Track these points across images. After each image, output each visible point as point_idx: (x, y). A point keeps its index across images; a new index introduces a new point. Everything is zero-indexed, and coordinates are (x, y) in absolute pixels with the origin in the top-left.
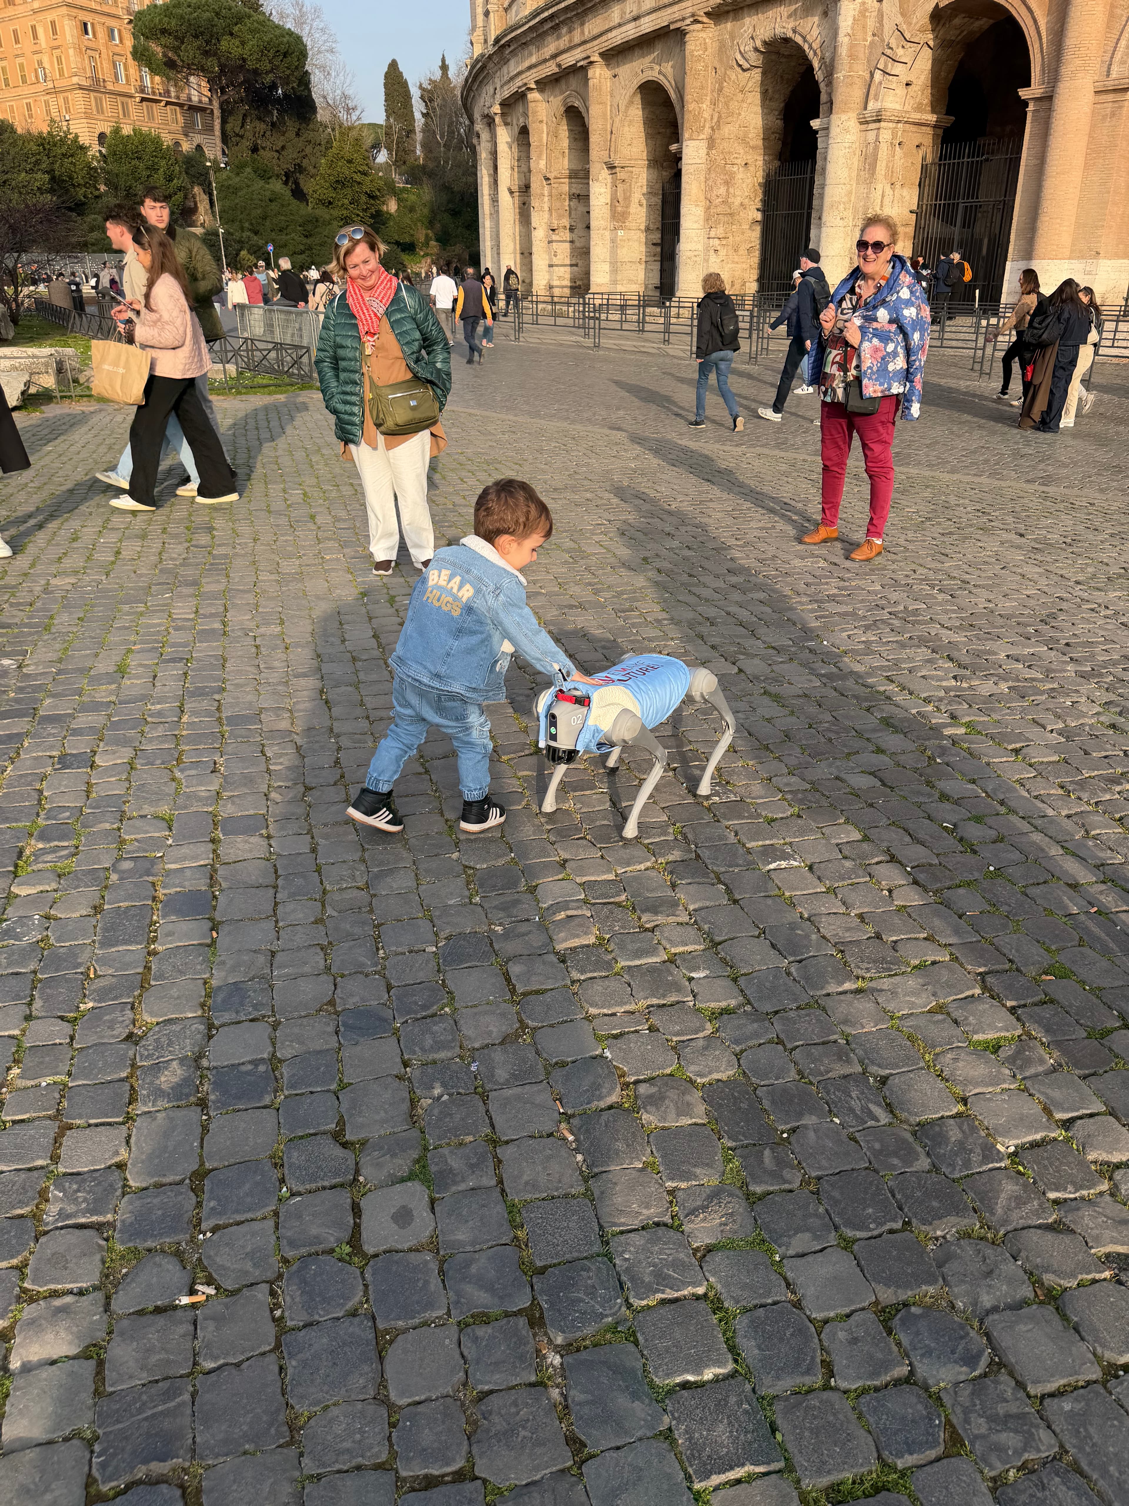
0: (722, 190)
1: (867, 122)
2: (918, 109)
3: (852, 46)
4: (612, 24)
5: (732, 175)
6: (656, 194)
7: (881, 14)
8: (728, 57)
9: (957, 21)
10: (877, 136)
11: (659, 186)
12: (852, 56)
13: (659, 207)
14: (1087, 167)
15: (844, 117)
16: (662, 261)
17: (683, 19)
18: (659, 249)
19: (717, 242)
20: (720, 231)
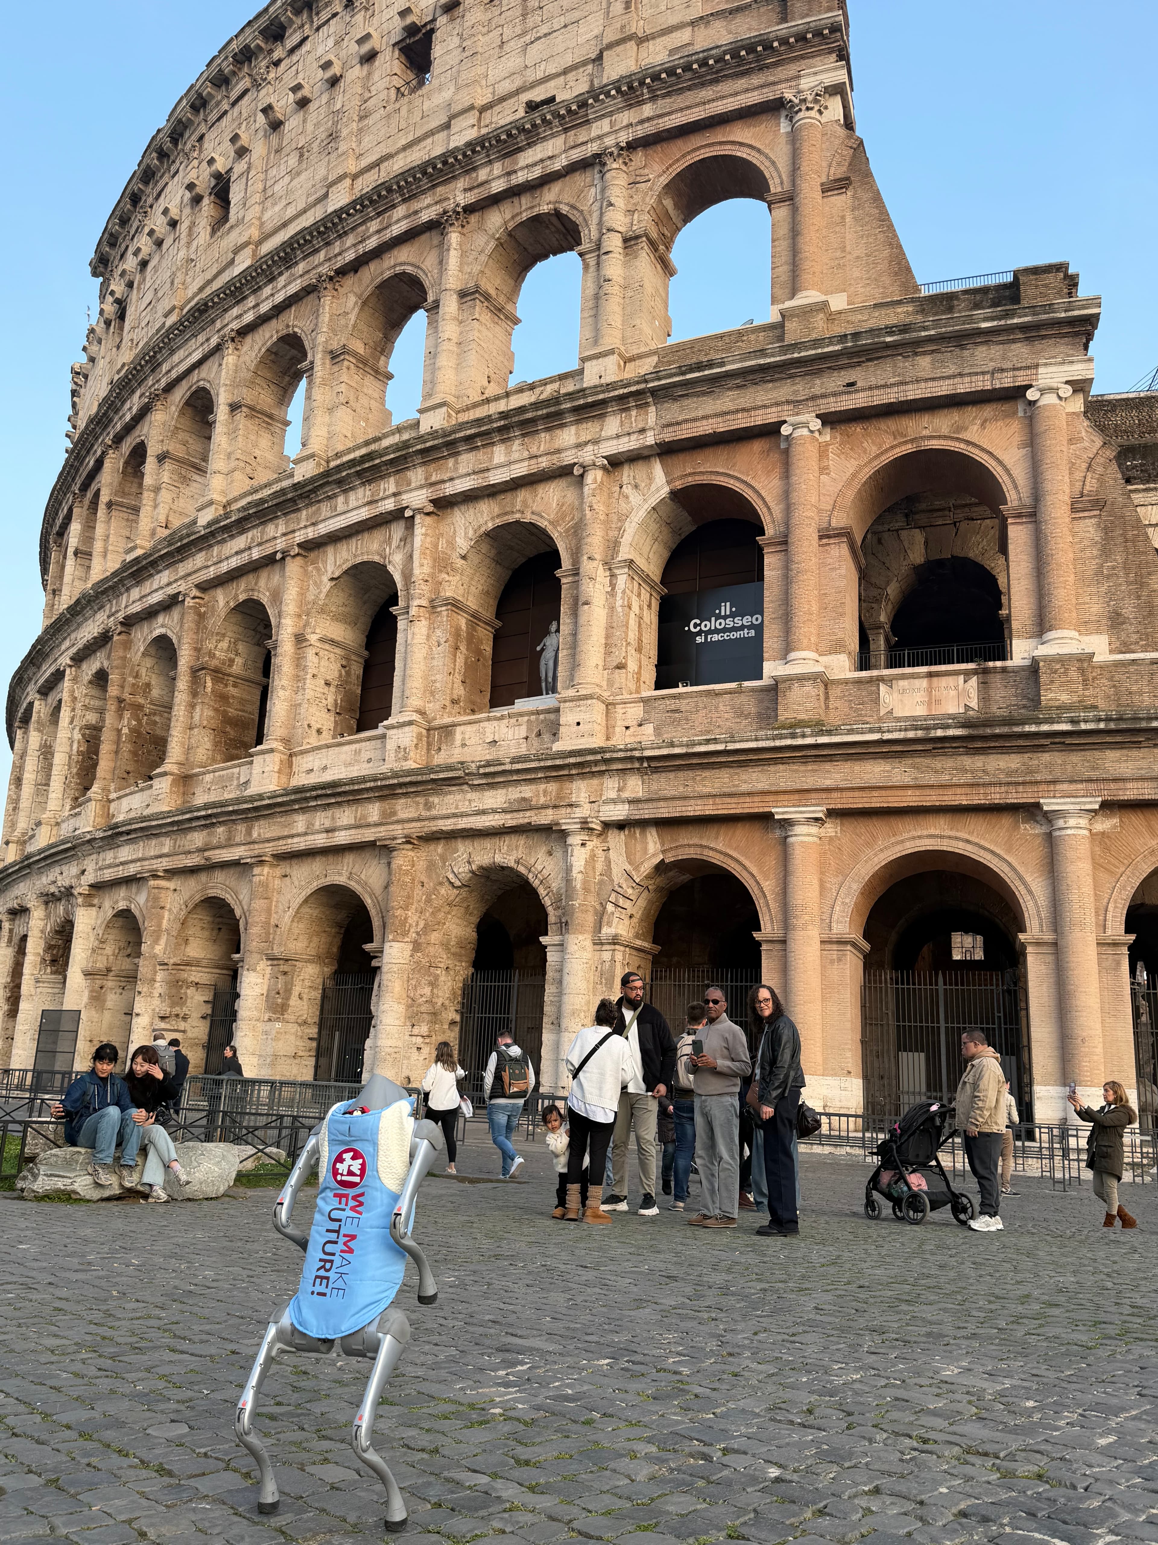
0: (427, 991)
1: (602, 944)
2: (637, 936)
3: (585, 882)
4: (294, 832)
5: (437, 977)
6: (316, 989)
7: (608, 862)
8: (438, 875)
9: (671, 874)
10: (613, 956)
11: (320, 981)
12: (586, 890)
13: (318, 1002)
14: (824, 999)
15: (581, 937)
16: (317, 1057)
17: (395, 838)
18: (314, 1044)
19: (419, 1040)
20: (424, 1029)
